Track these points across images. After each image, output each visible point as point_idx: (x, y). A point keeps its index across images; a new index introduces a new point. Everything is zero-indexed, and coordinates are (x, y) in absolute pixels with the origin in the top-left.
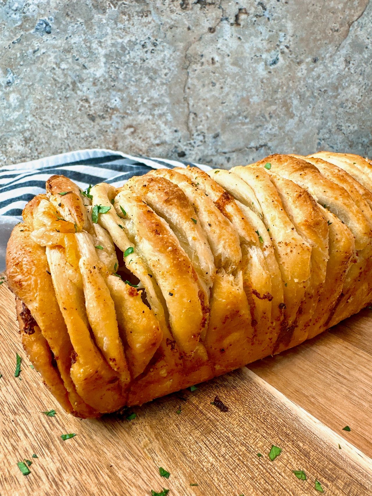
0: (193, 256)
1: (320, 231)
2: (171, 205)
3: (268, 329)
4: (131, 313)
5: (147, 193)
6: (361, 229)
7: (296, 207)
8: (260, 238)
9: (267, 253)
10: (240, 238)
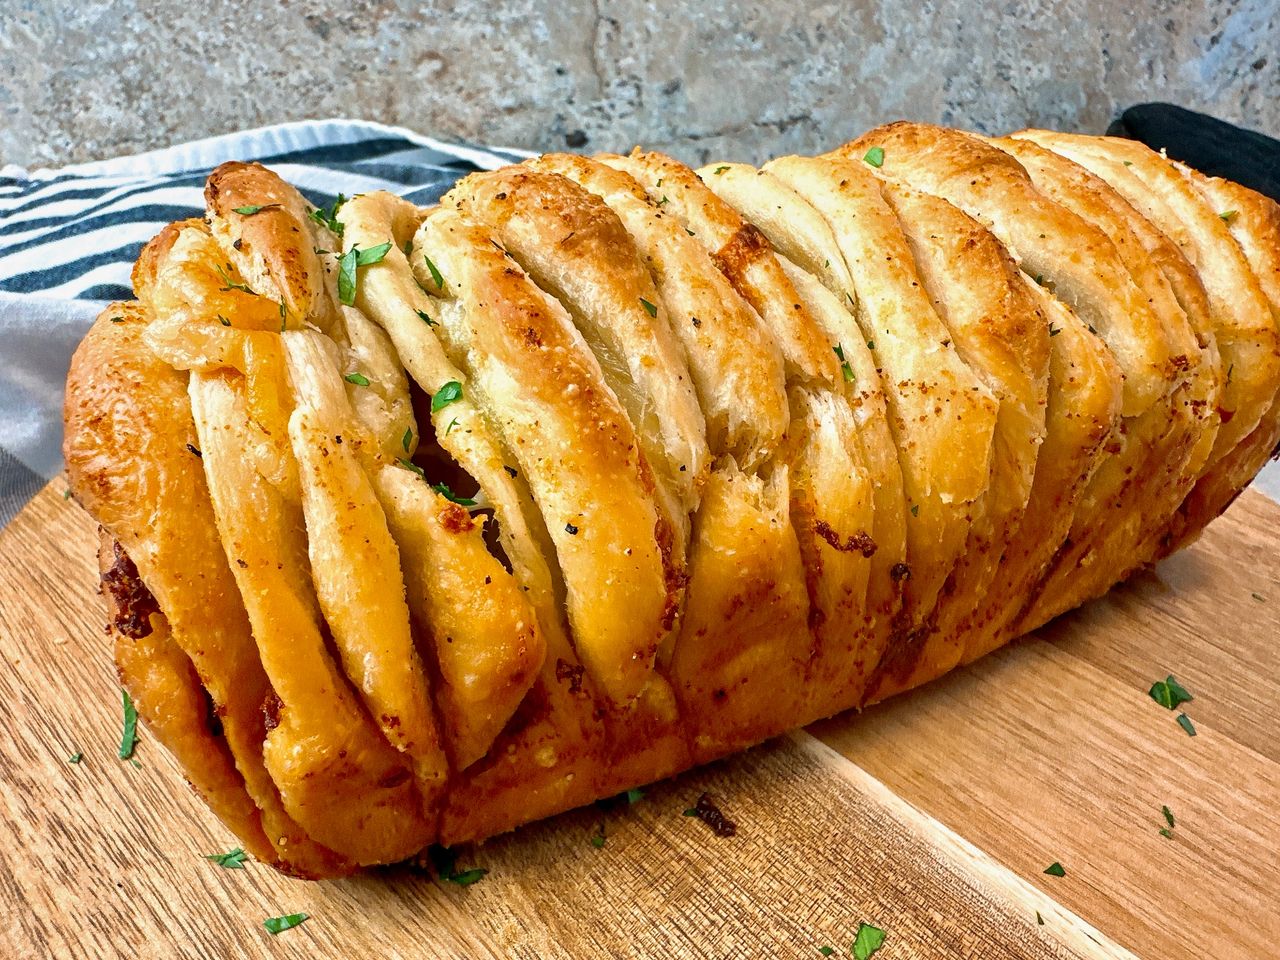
0: (642, 416)
1: (1028, 351)
2: (580, 255)
3: (856, 636)
4: (451, 584)
5: (508, 219)
6: (1142, 352)
7: (957, 279)
8: (846, 367)
9: (863, 414)
10: (786, 365)
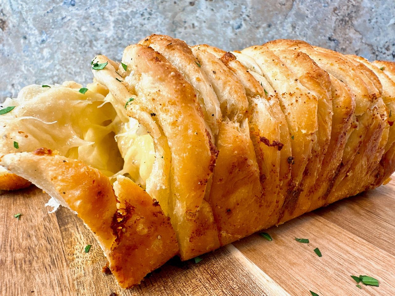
1: (323, 82)
2: (174, 49)
3: (277, 187)
6: (360, 91)
7: (295, 66)
10: (245, 89)
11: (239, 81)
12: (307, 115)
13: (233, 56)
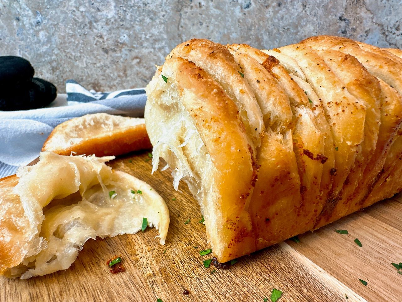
1: (373, 90)
2: (216, 58)
3: (317, 197)
7: (342, 71)
10: (289, 98)
11: (283, 91)
12: (353, 126)
13: (276, 61)
